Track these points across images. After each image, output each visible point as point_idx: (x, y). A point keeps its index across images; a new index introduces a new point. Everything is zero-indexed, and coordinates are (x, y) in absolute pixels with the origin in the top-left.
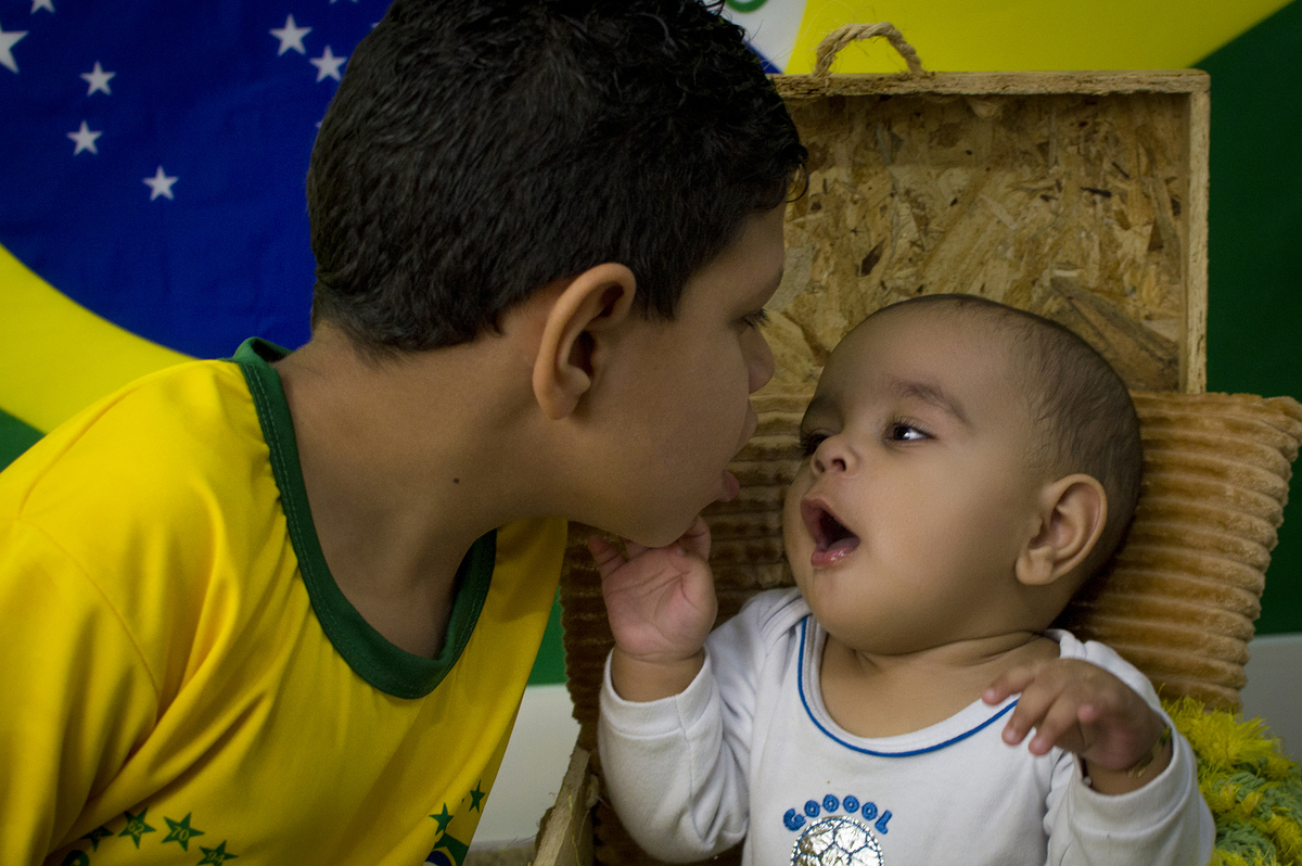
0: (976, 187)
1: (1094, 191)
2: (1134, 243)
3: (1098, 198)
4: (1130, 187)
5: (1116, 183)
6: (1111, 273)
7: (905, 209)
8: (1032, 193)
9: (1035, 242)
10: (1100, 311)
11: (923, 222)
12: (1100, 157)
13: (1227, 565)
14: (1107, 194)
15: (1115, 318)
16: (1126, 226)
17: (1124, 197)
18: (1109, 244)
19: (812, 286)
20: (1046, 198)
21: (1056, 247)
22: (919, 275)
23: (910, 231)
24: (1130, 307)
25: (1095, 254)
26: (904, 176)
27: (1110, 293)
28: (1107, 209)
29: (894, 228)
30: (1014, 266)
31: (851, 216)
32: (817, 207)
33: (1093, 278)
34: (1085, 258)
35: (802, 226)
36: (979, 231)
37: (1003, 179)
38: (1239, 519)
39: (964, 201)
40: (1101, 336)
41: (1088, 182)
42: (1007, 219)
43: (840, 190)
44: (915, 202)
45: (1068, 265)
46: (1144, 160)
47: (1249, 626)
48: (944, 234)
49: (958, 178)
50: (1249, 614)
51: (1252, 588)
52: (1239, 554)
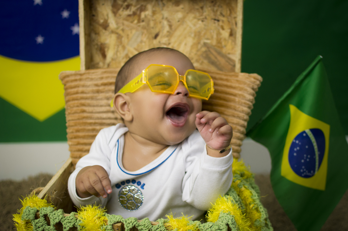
0: (184, 18)
1: (215, 20)
2: (225, 34)
3: (216, 22)
4: (225, 19)
5: (221, 18)
6: (219, 42)
7: (165, 23)
8: (199, 20)
9: (200, 33)
10: (216, 51)
11: (170, 26)
12: (217, 11)
13: (235, 120)
14: (218, 21)
15: (220, 53)
16: (223, 29)
17: (223, 21)
18: (219, 34)
19: (141, 42)
20: (203, 21)
21: (205, 34)
22: (169, 40)
23: (167, 28)
24: (224, 51)
25: (215, 36)
26: (166, 14)
27: (219, 47)
28: (219, 25)
29: (163, 27)
30: (194, 38)
31: (152, 24)
32: (143, 21)
33: (214, 42)
34: (212, 37)
35: (139, 26)
36: (185, 29)
37: (191, 16)
38: (239, 108)
39: (182, 21)
40: (216, 58)
41: (214, 17)
42: (192, 26)
43: (149, 17)
44: (169, 21)
45: (208, 39)
46: (228, 12)
47: (242, 136)
48: (176, 30)
49: (180, 15)
50: (242, 133)
51: (243, 126)
52: (239, 117)
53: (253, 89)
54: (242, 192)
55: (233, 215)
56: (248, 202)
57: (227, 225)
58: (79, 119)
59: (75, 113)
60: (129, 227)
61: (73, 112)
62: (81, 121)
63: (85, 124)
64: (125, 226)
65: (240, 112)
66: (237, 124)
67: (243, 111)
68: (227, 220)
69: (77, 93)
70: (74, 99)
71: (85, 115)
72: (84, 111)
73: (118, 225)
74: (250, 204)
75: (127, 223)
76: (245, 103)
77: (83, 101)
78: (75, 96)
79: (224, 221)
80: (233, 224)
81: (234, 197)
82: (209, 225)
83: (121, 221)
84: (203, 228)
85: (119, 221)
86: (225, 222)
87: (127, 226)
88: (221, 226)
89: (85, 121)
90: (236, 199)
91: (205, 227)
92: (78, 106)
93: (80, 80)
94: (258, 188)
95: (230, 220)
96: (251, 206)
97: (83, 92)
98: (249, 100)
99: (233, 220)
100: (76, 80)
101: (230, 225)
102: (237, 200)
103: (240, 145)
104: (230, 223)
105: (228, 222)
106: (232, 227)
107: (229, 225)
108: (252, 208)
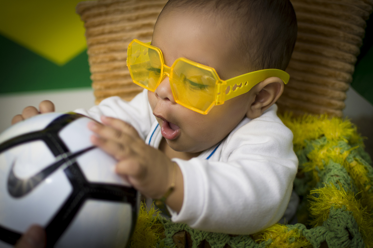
50: (347, 82)
51: (348, 72)
52: (344, 60)
53: (363, 17)
54: (352, 168)
55: (351, 211)
56: (362, 183)
57: (347, 229)
58: (108, 71)
59: (102, 62)
60: (199, 240)
61: (99, 60)
62: (112, 74)
63: (117, 77)
64: (192, 238)
65: (346, 52)
66: (341, 70)
67: (349, 51)
68: (345, 220)
69: (103, 33)
70: (99, 43)
71: (117, 64)
72: (114, 60)
73: (181, 236)
74: (365, 185)
75: (195, 233)
76: (353, 39)
77: (112, 45)
78: (100, 38)
79: (341, 224)
80: (354, 227)
81: (344, 179)
82: (320, 231)
83: (185, 229)
84: (311, 235)
85: (182, 229)
86: (343, 224)
87: (196, 238)
88: (339, 232)
89: (117, 73)
90: (347, 181)
91: (314, 234)
92: (105, 53)
93: (107, 14)
94: (368, 157)
95: (349, 221)
96: (367, 187)
97: (111, 32)
98: (358, 35)
99: (353, 220)
100: (100, 15)
101: (351, 228)
102: (349, 182)
103: (343, 100)
104: (350, 225)
105: (347, 224)
106: (354, 232)
107: (349, 228)
108: (368, 190)
